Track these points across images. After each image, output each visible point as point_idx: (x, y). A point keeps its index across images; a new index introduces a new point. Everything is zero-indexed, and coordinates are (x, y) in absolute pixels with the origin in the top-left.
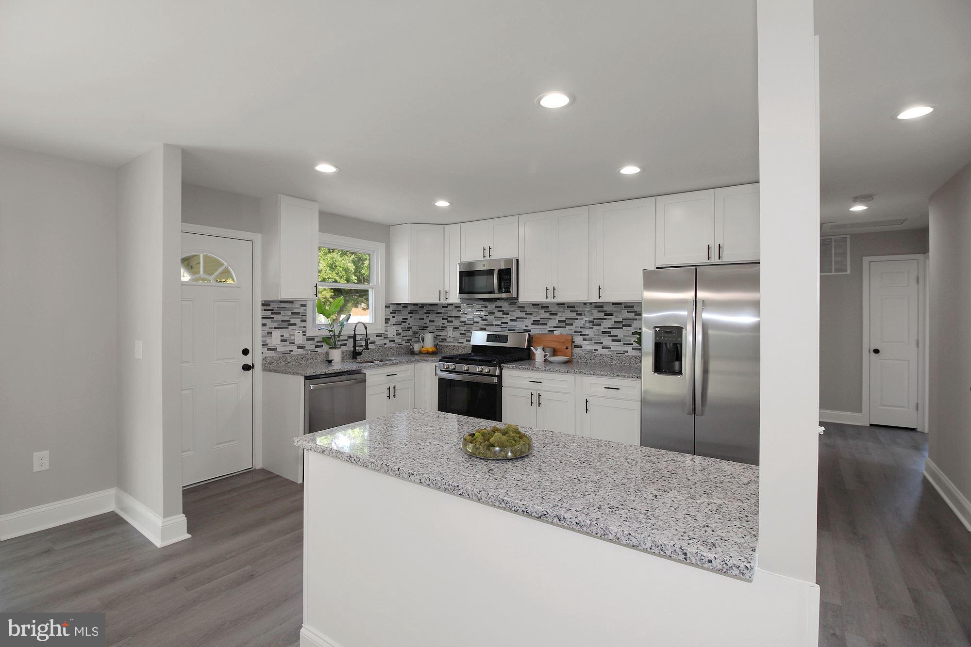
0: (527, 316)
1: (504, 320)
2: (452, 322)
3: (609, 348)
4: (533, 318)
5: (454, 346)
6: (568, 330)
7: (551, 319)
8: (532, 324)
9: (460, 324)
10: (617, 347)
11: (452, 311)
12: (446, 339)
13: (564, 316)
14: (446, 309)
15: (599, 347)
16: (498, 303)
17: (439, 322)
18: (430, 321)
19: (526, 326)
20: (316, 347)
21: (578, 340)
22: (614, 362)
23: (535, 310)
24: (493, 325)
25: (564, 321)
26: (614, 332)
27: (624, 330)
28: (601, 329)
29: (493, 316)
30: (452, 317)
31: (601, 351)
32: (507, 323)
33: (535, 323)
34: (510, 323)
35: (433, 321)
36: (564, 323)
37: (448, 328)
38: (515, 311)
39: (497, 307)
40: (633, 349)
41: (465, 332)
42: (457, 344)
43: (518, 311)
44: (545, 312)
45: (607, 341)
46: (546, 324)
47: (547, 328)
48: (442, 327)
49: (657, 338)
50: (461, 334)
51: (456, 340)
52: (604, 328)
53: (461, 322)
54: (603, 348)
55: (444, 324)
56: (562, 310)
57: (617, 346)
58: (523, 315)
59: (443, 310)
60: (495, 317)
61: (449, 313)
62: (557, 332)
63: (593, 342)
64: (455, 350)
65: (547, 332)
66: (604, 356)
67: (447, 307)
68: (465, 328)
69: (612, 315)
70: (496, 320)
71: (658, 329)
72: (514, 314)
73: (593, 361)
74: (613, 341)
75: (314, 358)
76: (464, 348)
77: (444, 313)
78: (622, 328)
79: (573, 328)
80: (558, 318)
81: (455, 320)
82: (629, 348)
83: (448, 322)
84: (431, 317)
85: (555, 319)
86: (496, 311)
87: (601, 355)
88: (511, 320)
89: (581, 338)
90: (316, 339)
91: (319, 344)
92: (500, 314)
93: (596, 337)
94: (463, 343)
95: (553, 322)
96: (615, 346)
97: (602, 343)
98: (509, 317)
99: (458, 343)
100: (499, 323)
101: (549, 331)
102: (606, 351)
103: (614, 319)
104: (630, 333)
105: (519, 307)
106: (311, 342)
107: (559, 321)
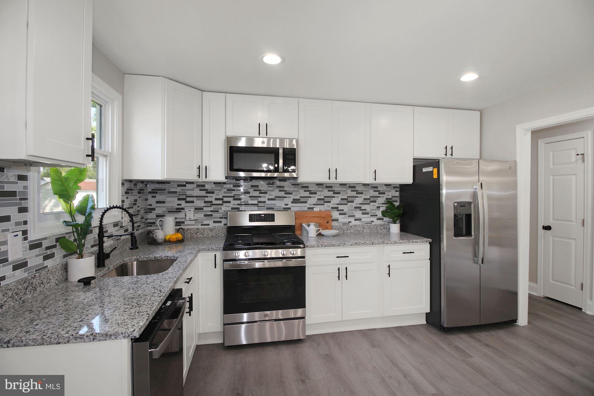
0: (286, 195)
1: (260, 199)
2: (193, 202)
3: (360, 220)
4: (293, 197)
5: (197, 229)
6: (326, 207)
7: (310, 197)
8: (292, 202)
9: (205, 205)
10: (366, 219)
11: (193, 190)
12: (184, 222)
13: (323, 195)
14: (183, 188)
15: (352, 219)
16: (255, 183)
17: (173, 202)
18: (157, 202)
19: (286, 205)
20: (46, 258)
21: (335, 214)
22: (365, 231)
23: (295, 189)
24: (249, 204)
25: (323, 199)
26: (363, 207)
27: (371, 205)
28: (354, 205)
29: (248, 195)
30: (193, 197)
31: (354, 223)
32: (265, 202)
33: (295, 201)
34: (268, 202)
35: (164, 202)
36: (323, 201)
37: (187, 210)
38: (274, 191)
39: (252, 186)
40: (378, 219)
41: (211, 213)
42: (200, 227)
43: (277, 190)
44: (305, 191)
45: (358, 214)
46: (306, 202)
47: (307, 205)
48: (177, 209)
49: (456, 211)
50: (205, 215)
51: (200, 222)
52: (356, 204)
53: (205, 202)
54: (355, 220)
55: (180, 205)
56: (321, 189)
57: (366, 217)
58: (282, 194)
59: (179, 189)
60: (250, 197)
61: (188, 193)
62: (317, 209)
63: (347, 215)
64: (198, 234)
65: (307, 209)
66: (358, 227)
67: (185, 186)
68: (211, 209)
69: (362, 193)
70: (251, 200)
71: (456, 204)
72: (273, 193)
73: (349, 231)
74: (363, 214)
75: (45, 281)
76: (211, 230)
77: (179, 192)
78: (369, 204)
79: (331, 205)
80: (317, 196)
81: (197, 200)
82: (374, 219)
83: (187, 202)
84: (159, 198)
85: (315, 197)
86: (251, 190)
87: (355, 225)
88: (269, 199)
89: (338, 213)
90: (45, 244)
91: (49, 252)
92: (257, 194)
93: (350, 211)
94: (208, 225)
95: (312, 201)
96: (364, 218)
97: (354, 216)
98: (267, 196)
99: (202, 225)
100: (256, 202)
101: (309, 208)
102: (358, 223)
103: (363, 196)
104: (376, 207)
105: (278, 187)
106: (37, 251)
107: (318, 199)
